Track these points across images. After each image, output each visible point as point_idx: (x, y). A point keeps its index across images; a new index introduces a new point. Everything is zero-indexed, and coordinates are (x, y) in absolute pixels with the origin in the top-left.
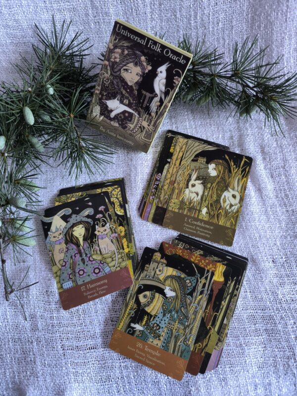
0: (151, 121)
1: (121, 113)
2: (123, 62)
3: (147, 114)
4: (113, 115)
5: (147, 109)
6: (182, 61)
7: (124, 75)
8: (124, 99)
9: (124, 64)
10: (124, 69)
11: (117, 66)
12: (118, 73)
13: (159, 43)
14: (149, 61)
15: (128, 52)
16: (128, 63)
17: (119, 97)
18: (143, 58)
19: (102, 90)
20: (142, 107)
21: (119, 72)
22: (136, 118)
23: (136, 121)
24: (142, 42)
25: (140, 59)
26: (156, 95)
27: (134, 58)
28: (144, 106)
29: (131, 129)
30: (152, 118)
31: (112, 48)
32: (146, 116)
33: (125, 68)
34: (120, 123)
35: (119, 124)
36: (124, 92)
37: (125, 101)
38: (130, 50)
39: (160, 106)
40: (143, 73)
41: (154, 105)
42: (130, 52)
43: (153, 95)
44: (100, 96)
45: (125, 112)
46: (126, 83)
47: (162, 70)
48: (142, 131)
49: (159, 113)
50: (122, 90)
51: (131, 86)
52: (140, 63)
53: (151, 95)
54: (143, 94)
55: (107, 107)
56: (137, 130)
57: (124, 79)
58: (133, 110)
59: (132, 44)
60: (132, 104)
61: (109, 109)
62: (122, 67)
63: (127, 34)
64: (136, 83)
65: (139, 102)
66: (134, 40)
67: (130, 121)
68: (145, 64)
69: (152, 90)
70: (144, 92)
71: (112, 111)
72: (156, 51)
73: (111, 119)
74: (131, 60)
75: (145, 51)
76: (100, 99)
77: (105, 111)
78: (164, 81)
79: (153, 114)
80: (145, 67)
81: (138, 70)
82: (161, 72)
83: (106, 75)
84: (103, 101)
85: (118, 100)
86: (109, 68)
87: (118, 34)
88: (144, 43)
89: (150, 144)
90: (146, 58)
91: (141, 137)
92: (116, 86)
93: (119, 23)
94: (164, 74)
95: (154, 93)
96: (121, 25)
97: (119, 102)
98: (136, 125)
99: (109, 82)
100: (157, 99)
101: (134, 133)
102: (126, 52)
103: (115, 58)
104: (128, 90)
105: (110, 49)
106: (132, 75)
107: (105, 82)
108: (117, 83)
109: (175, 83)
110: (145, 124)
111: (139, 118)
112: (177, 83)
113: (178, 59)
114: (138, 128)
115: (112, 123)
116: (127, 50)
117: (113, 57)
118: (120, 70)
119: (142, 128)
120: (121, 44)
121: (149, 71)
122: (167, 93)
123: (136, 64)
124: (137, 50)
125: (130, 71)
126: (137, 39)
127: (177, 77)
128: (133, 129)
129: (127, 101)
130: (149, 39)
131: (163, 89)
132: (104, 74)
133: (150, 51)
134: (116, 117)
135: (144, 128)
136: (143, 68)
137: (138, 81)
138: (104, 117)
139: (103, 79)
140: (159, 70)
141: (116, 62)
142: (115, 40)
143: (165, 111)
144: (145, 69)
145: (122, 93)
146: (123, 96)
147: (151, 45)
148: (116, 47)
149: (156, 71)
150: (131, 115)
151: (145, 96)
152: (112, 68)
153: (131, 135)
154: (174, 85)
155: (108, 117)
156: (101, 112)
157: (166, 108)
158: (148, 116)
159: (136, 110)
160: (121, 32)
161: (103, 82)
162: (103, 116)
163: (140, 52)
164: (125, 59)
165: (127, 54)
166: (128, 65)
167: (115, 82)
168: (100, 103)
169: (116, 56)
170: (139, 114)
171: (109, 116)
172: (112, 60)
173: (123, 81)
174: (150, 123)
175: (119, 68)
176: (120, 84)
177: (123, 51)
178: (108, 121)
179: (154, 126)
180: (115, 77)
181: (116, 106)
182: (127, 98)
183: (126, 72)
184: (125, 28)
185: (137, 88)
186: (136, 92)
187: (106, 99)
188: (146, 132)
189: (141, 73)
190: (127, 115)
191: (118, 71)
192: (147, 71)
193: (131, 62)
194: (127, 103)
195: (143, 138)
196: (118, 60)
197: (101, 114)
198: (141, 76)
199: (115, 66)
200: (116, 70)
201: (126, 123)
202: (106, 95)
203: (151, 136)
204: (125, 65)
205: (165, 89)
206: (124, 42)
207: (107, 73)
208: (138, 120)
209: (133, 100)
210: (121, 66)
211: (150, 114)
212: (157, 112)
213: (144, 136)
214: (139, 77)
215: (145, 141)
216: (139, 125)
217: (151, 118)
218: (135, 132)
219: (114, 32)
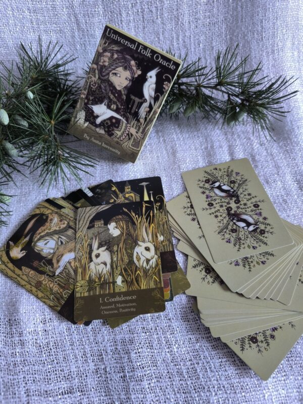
0: (139, 128)
1: (107, 119)
2: (112, 66)
3: (136, 120)
4: (98, 121)
5: (136, 115)
6: (172, 67)
7: (113, 79)
8: (111, 104)
9: (113, 67)
10: (113, 73)
11: (106, 70)
12: (106, 77)
13: (150, 48)
14: (139, 66)
15: (118, 56)
16: (117, 67)
17: (106, 101)
18: (133, 63)
19: (88, 94)
20: (130, 113)
21: (108, 76)
22: (124, 125)
23: (123, 128)
24: (132, 46)
25: (130, 63)
26: (145, 101)
27: (123, 62)
28: (133, 112)
29: (118, 136)
30: (141, 124)
31: (101, 51)
32: (134, 122)
33: (114, 71)
34: (107, 129)
35: (105, 131)
36: (112, 97)
37: (112, 107)
38: (120, 54)
39: (150, 112)
40: (133, 78)
41: (143, 111)
42: (120, 57)
43: (143, 101)
44: (86, 101)
45: (112, 118)
46: (114, 88)
47: (152, 75)
48: (129, 139)
49: (148, 119)
50: (110, 94)
51: (120, 91)
52: (129, 67)
53: (140, 101)
54: (131, 99)
55: (93, 112)
56: (124, 137)
57: (112, 84)
58: (121, 116)
59: (122, 48)
60: (120, 109)
61: (95, 115)
62: (111, 71)
63: (117, 38)
64: (125, 87)
65: (128, 107)
66: (123, 45)
67: (118, 127)
68: (134, 68)
69: (141, 95)
70: (133, 97)
71: (98, 117)
72: (146, 56)
73: (96, 126)
74: (120, 64)
75: (136, 55)
76: (86, 104)
77: (91, 117)
78: (154, 86)
79: (142, 121)
80: (135, 71)
81: (127, 74)
82: (151, 77)
83: (93, 79)
84: (89, 106)
85: (105, 105)
86: (97, 72)
87: (108, 38)
88: (134, 47)
89: (138, 153)
90: (136, 63)
91: (128, 145)
92: (103, 91)
93: (109, 28)
94: (154, 79)
95: (144, 98)
96: (111, 29)
97: (106, 107)
98: (123, 132)
99: (97, 86)
100: (146, 105)
101: (121, 141)
102: (116, 56)
103: (104, 62)
104: (116, 95)
105: (99, 53)
106: (121, 79)
107: (92, 86)
108: (105, 87)
109: (165, 88)
110: (133, 131)
111: (126, 124)
112: (166, 88)
113: (168, 64)
114: (125, 135)
115: (98, 130)
116: (116, 54)
117: (102, 61)
118: (108, 74)
119: (130, 136)
120: (110, 48)
121: (139, 76)
122: (156, 99)
123: (125, 68)
124: (127, 54)
125: (119, 75)
126: (127, 44)
127: (166, 83)
128: (120, 137)
129: (115, 106)
130: (139, 44)
131: (153, 94)
132: (91, 77)
133: (140, 56)
134: (103, 124)
135: (132, 135)
136: (133, 73)
137: (127, 86)
138: (90, 123)
139: (90, 83)
140: (149, 74)
141: (105, 66)
142: (105, 43)
143: (155, 118)
144: (135, 74)
145: (109, 98)
146: (110, 100)
147: (141, 50)
148: (105, 50)
149: (146, 76)
150: (118, 121)
151: (134, 101)
152: (101, 72)
153: (117, 143)
154: (164, 90)
155: (93, 123)
156: (86, 117)
157: (155, 114)
158: (136, 122)
159: (124, 116)
160: (111, 36)
161: (90, 86)
162: (88, 123)
163: (130, 56)
164: (114, 63)
165: (117, 58)
166: (117, 69)
167: (102, 86)
168: (86, 108)
169: (105, 60)
170: (127, 120)
171: (95, 122)
172: (101, 63)
173: (111, 85)
174: (139, 130)
175: (107, 72)
176: (108, 88)
177: (113, 55)
178: (93, 128)
179: (142, 133)
180: (103, 81)
181: (103, 112)
182: (115, 103)
183: (114, 76)
184: (116, 32)
185: (126, 92)
186: (124, 97)
187: (92, 104)
188: (134, 139)
189: (130, 78)
190: (114, 121)
191: (106, 75)
192: (136, 76)
193: (120, 66)
194: (115, 108)
195: (130, 146)
196: (107, 64)
197: (86, 120)
198: (130, 80)
199: (104, 70)
200: (104, 74)
201: (113, 130)
202: (92, 100)
203: (139, 144)
204: (114, 69)
205: (155, 94)
206: (114, 46)
207: (95, 77)
208: (126, 127)
209: (121, 105)
210: (110, 69)
211: (138, 121)
212: (146, 119)
213: (132, 145)
214: (128, 82)
215: (133, 149)
216: (127, 132)
217: (139, 124)
218: (122, 139)
219: (104, 35)
